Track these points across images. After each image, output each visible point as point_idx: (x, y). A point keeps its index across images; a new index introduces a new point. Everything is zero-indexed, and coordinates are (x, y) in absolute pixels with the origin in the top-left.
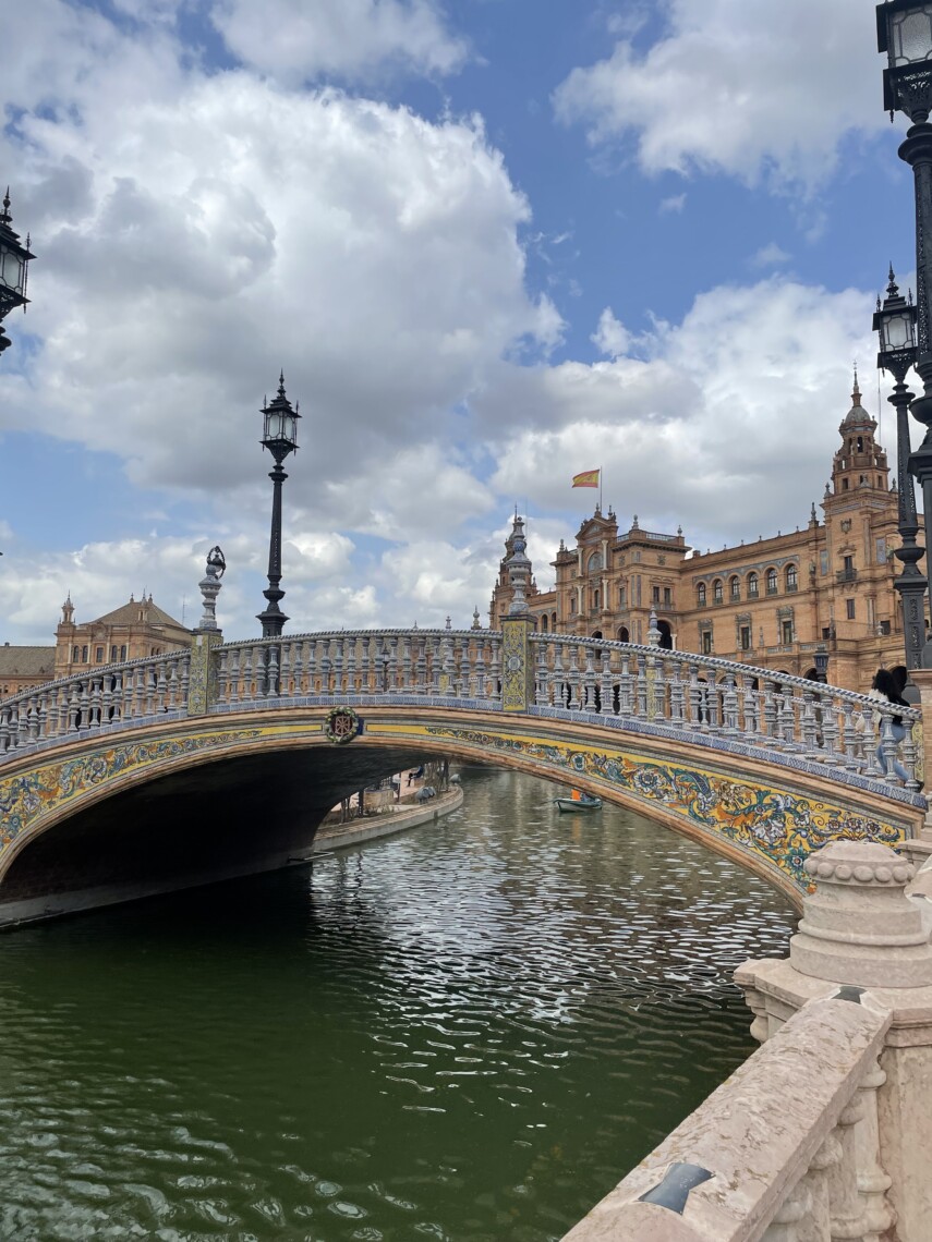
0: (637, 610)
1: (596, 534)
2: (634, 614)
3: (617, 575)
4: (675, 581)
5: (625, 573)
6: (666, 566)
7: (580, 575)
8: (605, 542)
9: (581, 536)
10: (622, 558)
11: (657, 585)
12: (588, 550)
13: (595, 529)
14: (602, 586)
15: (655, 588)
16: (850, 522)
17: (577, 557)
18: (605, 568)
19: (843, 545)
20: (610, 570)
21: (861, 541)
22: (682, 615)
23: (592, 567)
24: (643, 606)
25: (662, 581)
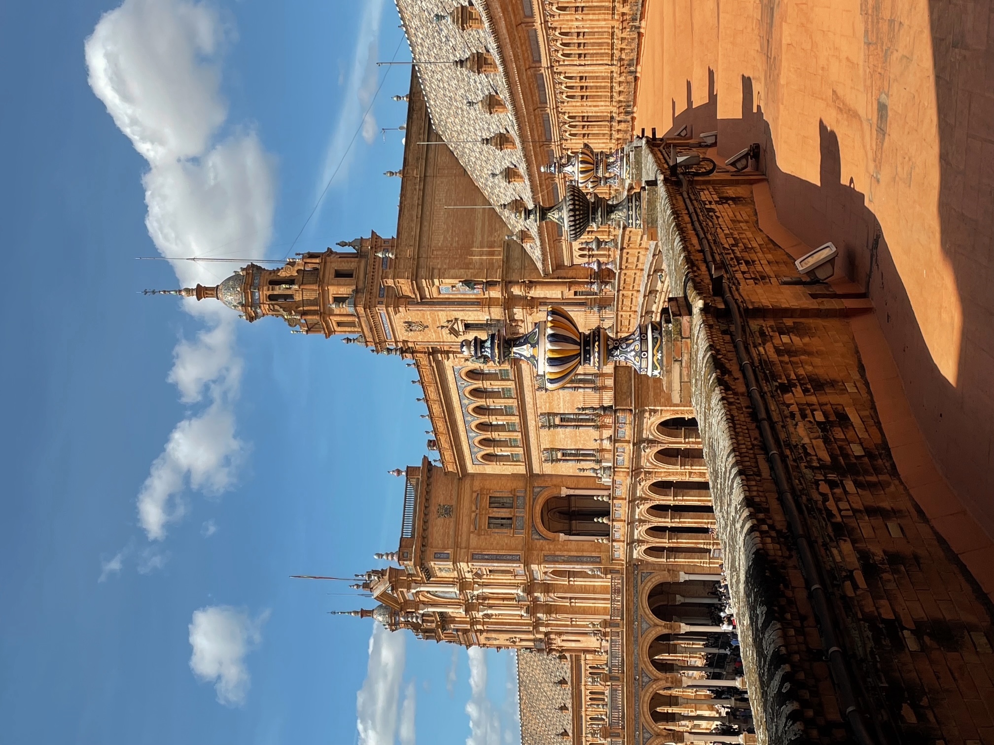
6: (454, 503)
15: (489, 525)
16: (409, 324)
19: (446, 331)
21: (440, 313)
25: (478, 511)
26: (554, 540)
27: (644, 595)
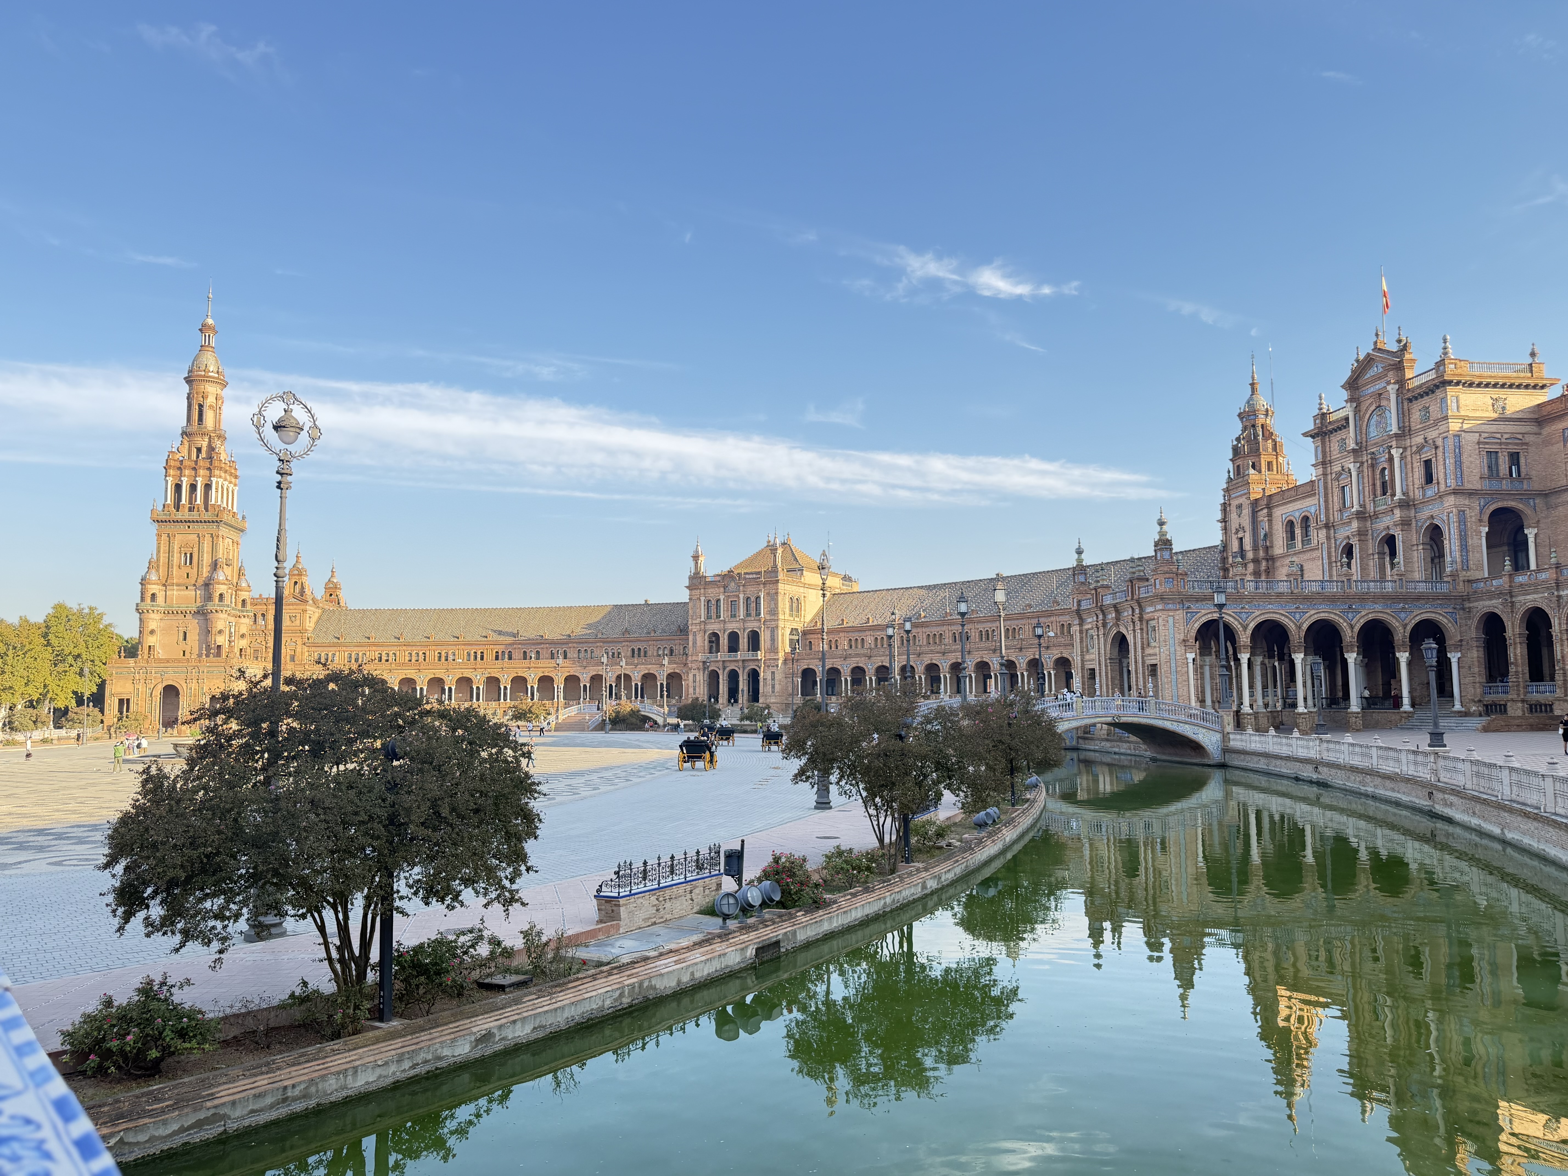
0: (1455, 492)
1: (1379, 378)
2: (1451, 500)
3: (1418, 440)
4: (1529, 439)
5: (1432, 434)
7: (1352, 445)
8: (1392, 389)
9: (1353, 385)
10: (1426, 409)
11: (1493, 448)
12: (1363, 407)
13: (1374, 371)
14: (1391, 459)
15: (1489, 453)
17: (1347, 419)
18: (1394, 429)
20: (1404, 432)
22: (1546, 495)
23: (1373, 432)
24: (1468, 486)
25: (1503, 440)
26: (1480, 521)
27: (1433, 615)
